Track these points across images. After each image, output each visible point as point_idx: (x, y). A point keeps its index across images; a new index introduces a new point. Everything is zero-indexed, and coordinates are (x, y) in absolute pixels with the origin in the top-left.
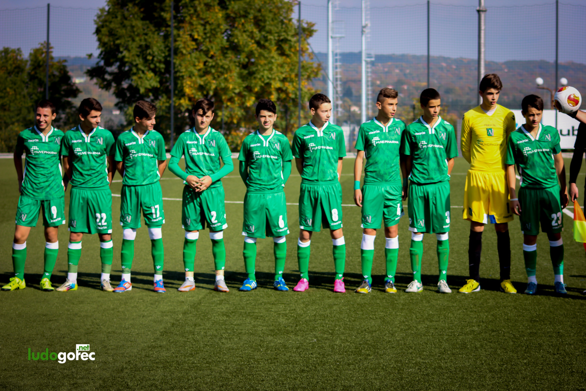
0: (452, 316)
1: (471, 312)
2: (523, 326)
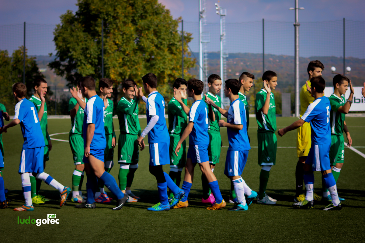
1: (300, 212)
2: (334, 221)
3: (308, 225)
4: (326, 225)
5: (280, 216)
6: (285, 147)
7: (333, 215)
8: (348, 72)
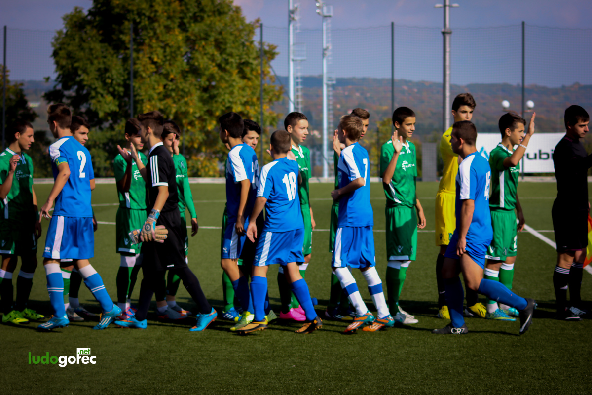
3: (463, 358)
4: (493, 357)
7: (504, 341)
8: (530, 108)
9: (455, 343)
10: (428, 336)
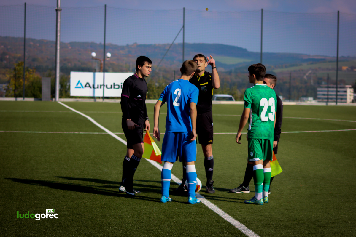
0: (50, 204)
1: (62, 201)
2: (97, 211)
3: (70, 216)
4: (89, 215)
5: (41, 205)
6: (45, 132)
7: (96, 204)
8: (108, 58)
9: (65, 205)
10: (47, 201)
